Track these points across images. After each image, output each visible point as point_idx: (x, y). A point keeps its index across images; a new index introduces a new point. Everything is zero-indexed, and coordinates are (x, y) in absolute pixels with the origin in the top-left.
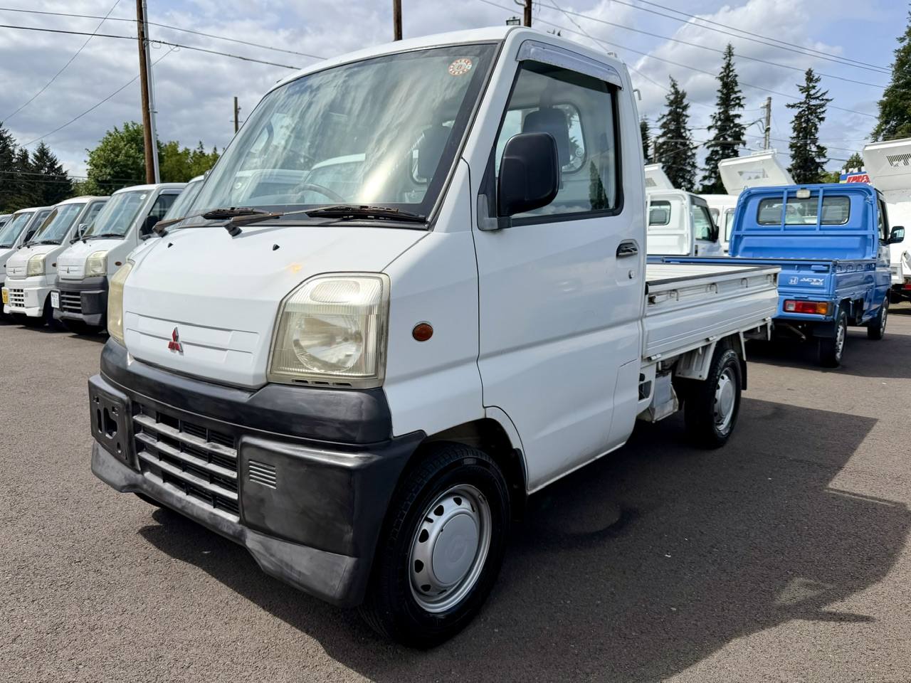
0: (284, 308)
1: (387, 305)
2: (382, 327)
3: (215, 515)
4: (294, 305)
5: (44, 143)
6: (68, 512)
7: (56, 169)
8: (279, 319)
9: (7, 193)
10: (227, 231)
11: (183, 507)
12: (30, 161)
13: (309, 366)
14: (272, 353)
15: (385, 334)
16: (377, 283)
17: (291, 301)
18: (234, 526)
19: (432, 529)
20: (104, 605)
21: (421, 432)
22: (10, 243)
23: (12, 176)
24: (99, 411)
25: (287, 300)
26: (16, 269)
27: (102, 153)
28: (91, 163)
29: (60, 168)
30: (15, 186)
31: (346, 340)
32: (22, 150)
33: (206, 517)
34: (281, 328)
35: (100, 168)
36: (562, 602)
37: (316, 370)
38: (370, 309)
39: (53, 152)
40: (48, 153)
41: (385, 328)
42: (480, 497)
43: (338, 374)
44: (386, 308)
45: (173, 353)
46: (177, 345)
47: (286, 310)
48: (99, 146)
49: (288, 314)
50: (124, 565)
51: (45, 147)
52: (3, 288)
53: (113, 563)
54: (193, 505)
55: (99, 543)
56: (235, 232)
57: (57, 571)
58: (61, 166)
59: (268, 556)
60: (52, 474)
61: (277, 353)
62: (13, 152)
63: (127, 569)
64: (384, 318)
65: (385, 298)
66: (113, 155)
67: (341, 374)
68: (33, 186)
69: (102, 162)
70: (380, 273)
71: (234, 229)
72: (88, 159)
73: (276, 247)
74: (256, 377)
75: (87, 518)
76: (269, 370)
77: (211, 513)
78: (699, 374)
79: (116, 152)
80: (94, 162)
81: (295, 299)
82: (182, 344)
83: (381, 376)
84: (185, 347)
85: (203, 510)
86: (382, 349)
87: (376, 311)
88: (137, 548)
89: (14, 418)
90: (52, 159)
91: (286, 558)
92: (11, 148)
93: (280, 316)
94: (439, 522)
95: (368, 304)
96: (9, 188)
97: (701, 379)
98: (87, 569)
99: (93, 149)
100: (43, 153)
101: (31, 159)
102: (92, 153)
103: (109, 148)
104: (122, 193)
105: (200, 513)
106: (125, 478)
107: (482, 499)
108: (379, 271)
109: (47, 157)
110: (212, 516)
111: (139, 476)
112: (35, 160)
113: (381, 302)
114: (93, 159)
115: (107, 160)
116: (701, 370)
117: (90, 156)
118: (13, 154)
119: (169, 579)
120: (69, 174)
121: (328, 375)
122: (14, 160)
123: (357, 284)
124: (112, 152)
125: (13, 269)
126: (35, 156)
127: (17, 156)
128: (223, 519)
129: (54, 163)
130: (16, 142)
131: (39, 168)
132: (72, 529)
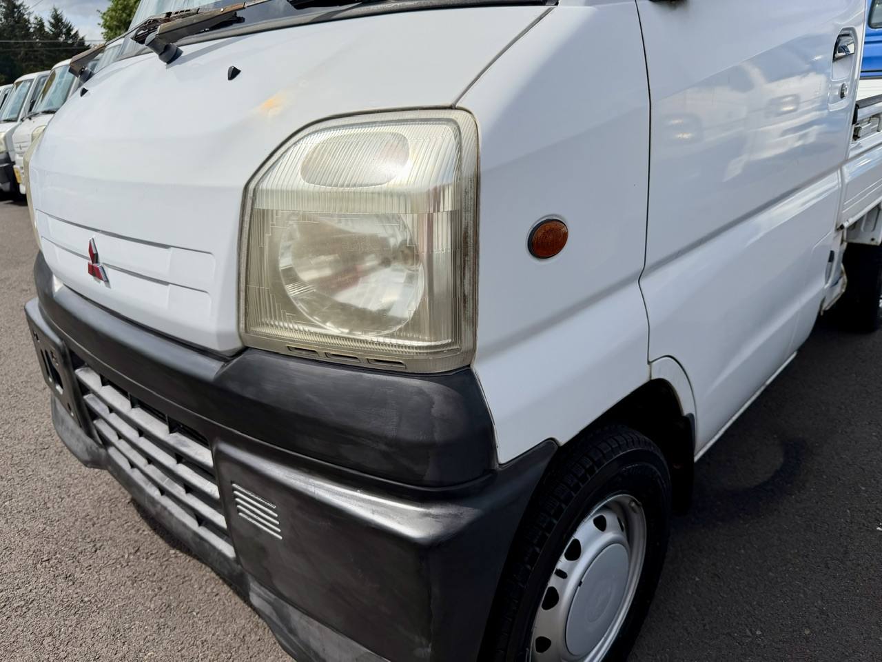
0: (253, 204)
1: (473, 185)
2: (466, 237)
3: (202, 538)
4: (272, 192)
5: (57, 7)
6: (44, 471)
7: (72, 36)
8: (246, 226)
9: (31, 65)
10: (155, 55)
11: (158, 514)
12: (47, 30)
13: (316, 319)
14: (242, 294)
15: (471, 253)
16: (446, 132)
17: (265, 185)
18: (229, 563)
19: (564, 586)
20: (69, 649)
21: (551, 441)
22: (15, 116)
23: (31, 45)
24: (41, 351)
25: (258, 184)
26: (22, 145)
27: (114, 13)
28: (105, 26)
29: (76, 33)
30: (36, 58)
31: (386, 262)
32: (36, 18)
33: (189, 536)
34: (253, 243)
35: (114, 31)
36: (749, 633)
37: (331, 329)
38: (436, 196)
39: (67, 17)
40: (62, 19)
41: (471, 241)
42: (633, 504)
43: (375, 339)
44: (471, 194)
45: (96, 282)
46: (97, 269)
47: (257, 206)
48: (110, 7)
49: (264, 213)
50: (106, 565)
51: (58, 12)
52: (15, 166)
53: (91, 562)
54: (171, 514)
55: (78, 523)
56: (170, 56)
57: (16, 578)
58: (77, 32)
59: (286, 631)
60: (35, 408)
61: (252, 293)
62: (28, 21)
63: (108, 571)
64: (468, 218)
65: (468, 170)
66: (124, 15)
67: (381, 340)
68: (53, 55)
69: (115, 23)
70: (451, 108)
71: (167, 48)
72: (102, 21)
73: (234, 73)
74: (221, 336)
75: (69, 480)
76: (242, 326)
77: (196, 534)
78: (871, 237)
79: (127, 11)
80: (108, 24)
81: (272, 182)
82: (106, 268)
83: (466, 344)
84: (110, 273)
85: (184, 525)
86: (468, 288)
87: (448, 204)
88: (126, 530)
89: (8, 325)
90: (67, 25)
91: (315, 644)
92: (26, 17)
93: (247, 219)
94: (576, 570)
95: (431, 188)
96: (32, 60)
97: (873, 243)
98: (57, 573)
99: (104, 10)
100: (57, 20)
101: (47, 28)
102: (104, 14)
103: (120, 7)
104: (115, 47)
105: (181, 529)
106: (87, 449)
107: (636, 508)
108: (448, 103)
109: (62, 23)
110: (198, 540)
111: (102, 451)
112: (51, 28)
113: (459, 178)
114: (106, 21)
115: (120, 21)
116: (874, 229)
117: (103, 18)
118: (29, 23)
119: (165, 589)
120: (86, 39)
121: (355, 340)
122: (32, 30)
123: (402, 139)
124: (123, 12)
125: (18, 145)
126: (51, 23)
127: (33, 26)
128: (213, 548)
129: (69, 30)
130: (31, 10)
131: (57, 35)
132: (46, 500)
